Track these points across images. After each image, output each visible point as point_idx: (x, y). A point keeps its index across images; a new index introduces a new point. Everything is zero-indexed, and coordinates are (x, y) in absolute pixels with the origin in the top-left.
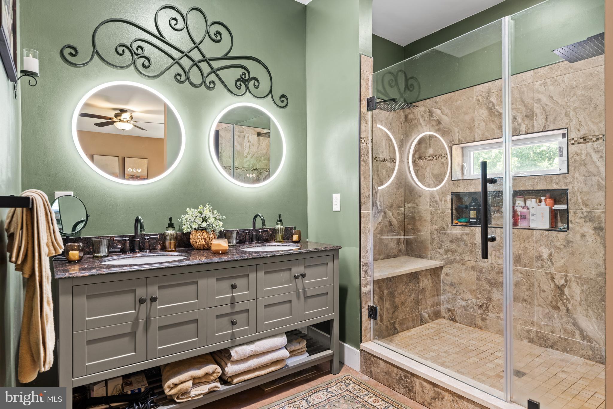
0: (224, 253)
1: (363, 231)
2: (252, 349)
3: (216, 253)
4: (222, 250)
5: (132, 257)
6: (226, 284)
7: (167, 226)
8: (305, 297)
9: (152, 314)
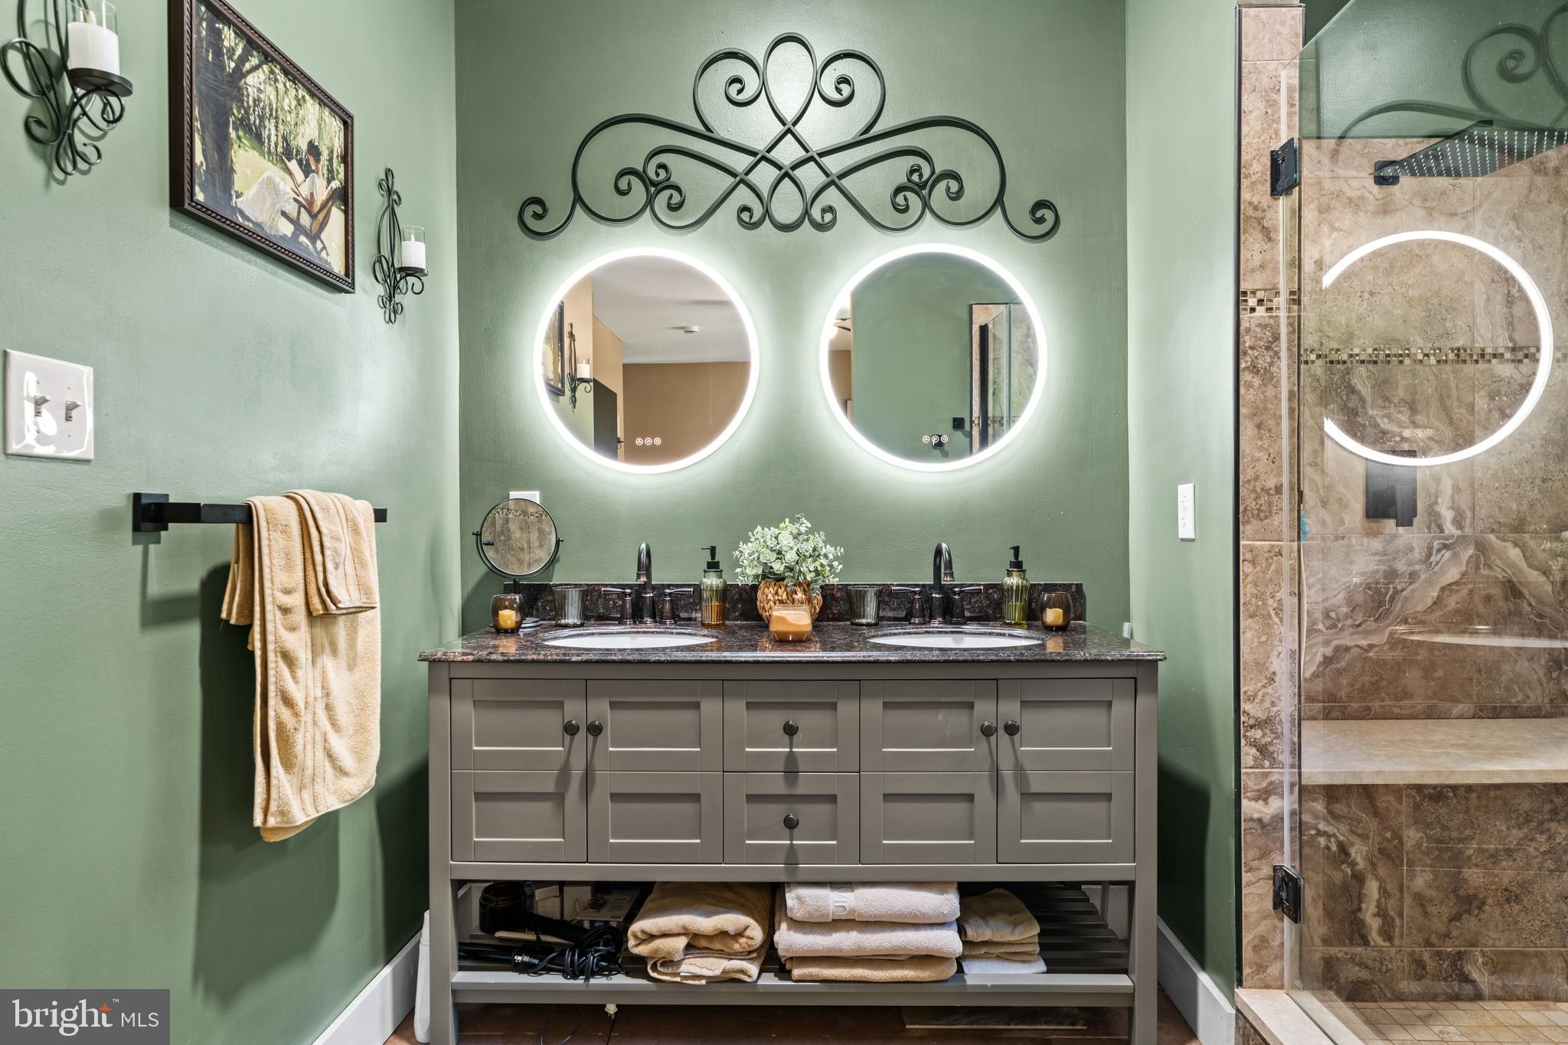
0: (799, 641)
1: (1252, 609)
2: (845, 905)
3: (782, 641)
4: (794, 634)
5: (629, 633)
6: (775, 720)
7: (705, 568)
8: (1021, 794)
9: (598, 763)
